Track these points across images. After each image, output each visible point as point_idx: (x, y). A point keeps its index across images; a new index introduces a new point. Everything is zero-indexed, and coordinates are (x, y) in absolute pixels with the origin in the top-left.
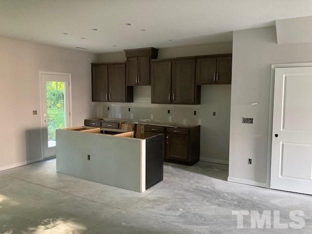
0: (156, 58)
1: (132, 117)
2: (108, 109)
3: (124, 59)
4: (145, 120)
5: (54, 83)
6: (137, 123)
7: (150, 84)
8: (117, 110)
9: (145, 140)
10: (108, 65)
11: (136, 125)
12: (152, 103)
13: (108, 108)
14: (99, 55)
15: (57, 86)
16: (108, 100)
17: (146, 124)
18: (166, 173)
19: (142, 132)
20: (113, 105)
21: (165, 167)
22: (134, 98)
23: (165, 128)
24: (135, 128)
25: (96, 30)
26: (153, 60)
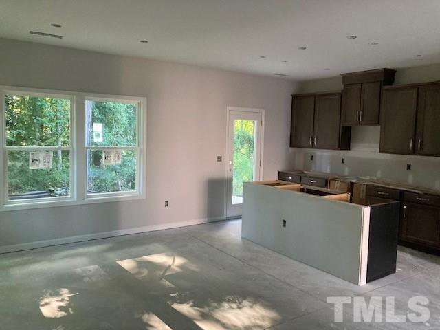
0: (391, 84)
1: (347, 171)
2: (312, 159)
3: (339, 87)
4: (368, 178)
5: (239, 121)
6: (354, 181)
7: (379, 123)
8: (325, 160)
9: (369, 208)
10: (316, 97)
11: (352, 184)
12: (381, 152)
13: (312, 157)
14: (303, 83)
15: (242, 125)
16: (313, 146)
17: (369, 183)
18: (401, 262)
19: (363, 195)
20: (318, 153)
21: (399, 253)
22: (351, 144)
23: (402, 192)
24: (351, 188)
25: (305, 48)
26: (386, 87)
